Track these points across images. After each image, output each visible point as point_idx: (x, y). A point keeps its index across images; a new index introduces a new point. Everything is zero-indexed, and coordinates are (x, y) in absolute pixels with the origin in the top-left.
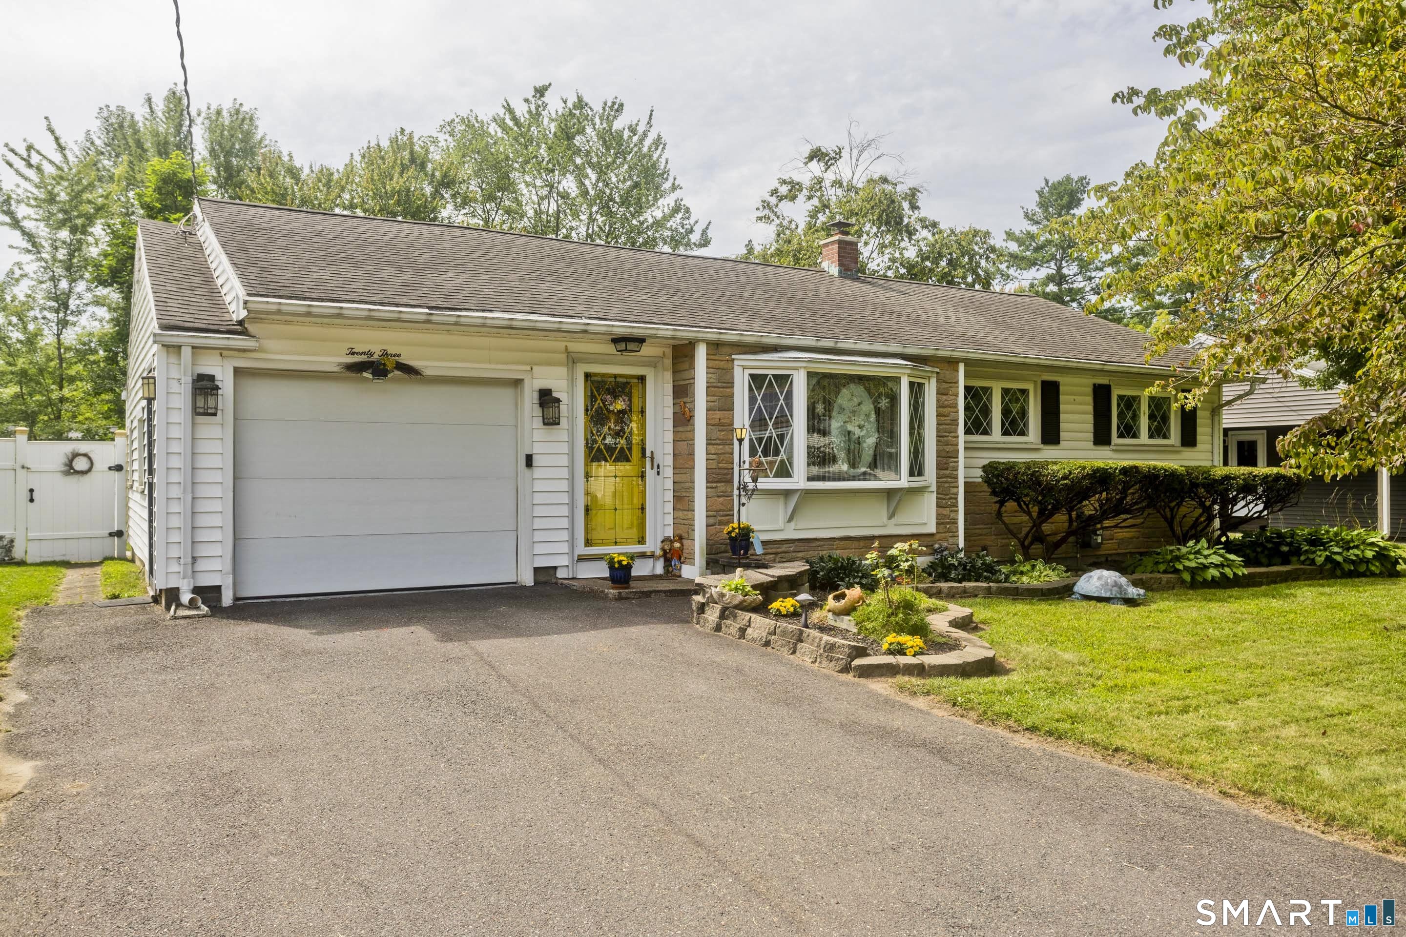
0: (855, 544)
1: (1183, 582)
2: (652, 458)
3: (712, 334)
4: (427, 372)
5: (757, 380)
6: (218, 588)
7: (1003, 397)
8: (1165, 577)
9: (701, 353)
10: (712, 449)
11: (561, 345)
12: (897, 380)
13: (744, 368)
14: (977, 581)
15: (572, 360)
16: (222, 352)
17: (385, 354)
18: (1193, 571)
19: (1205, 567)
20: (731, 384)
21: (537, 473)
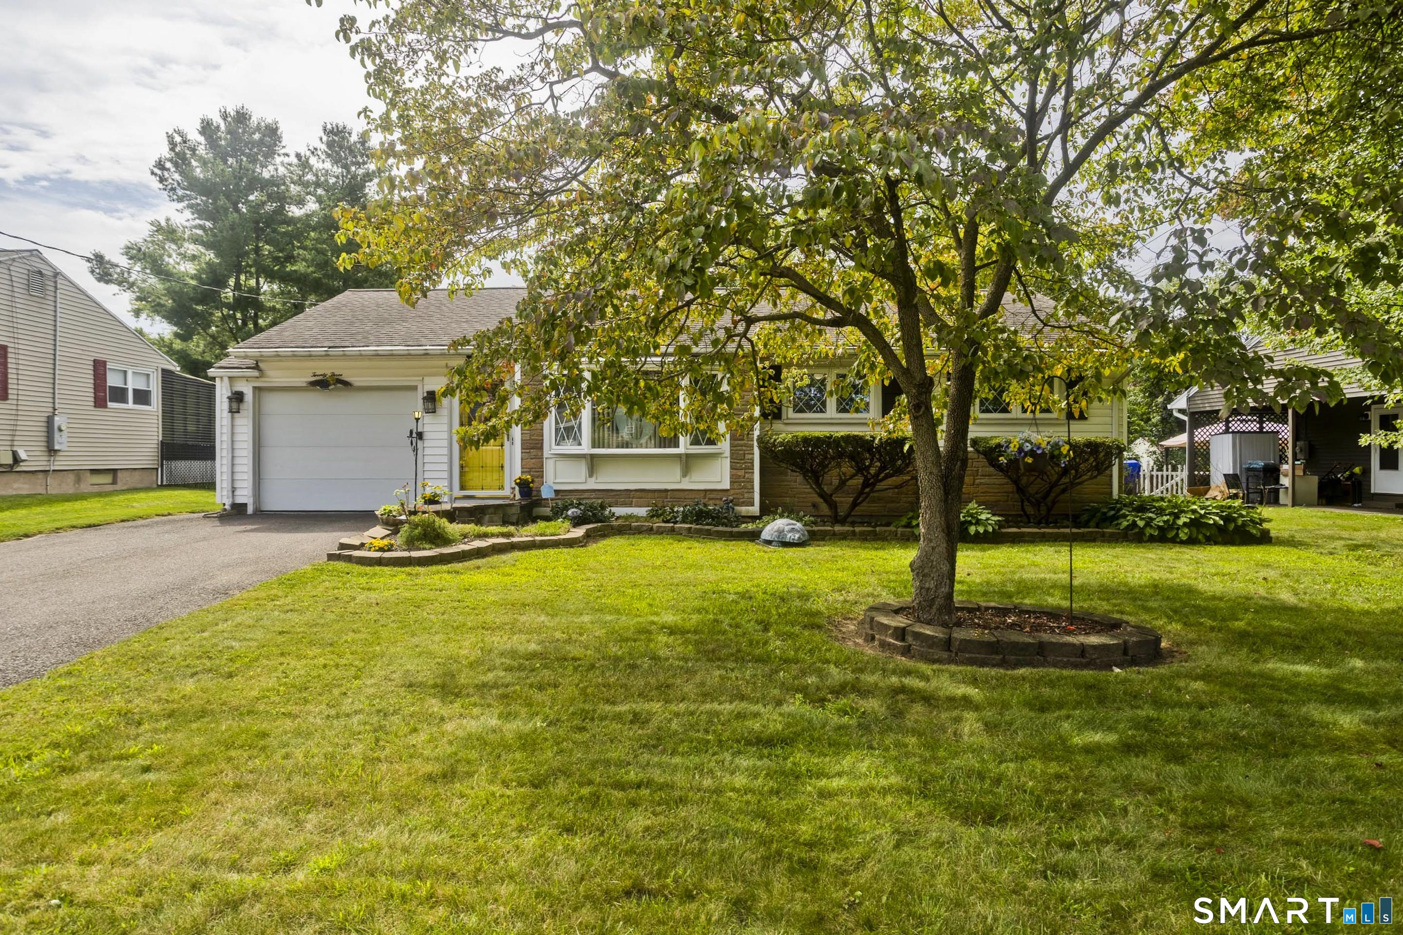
0: (651, 495)
4: (357, 384)
6: (245, 505)
11: (443, 363)
16: (247, 379)
17: (333, 375)
21: (426, 444)
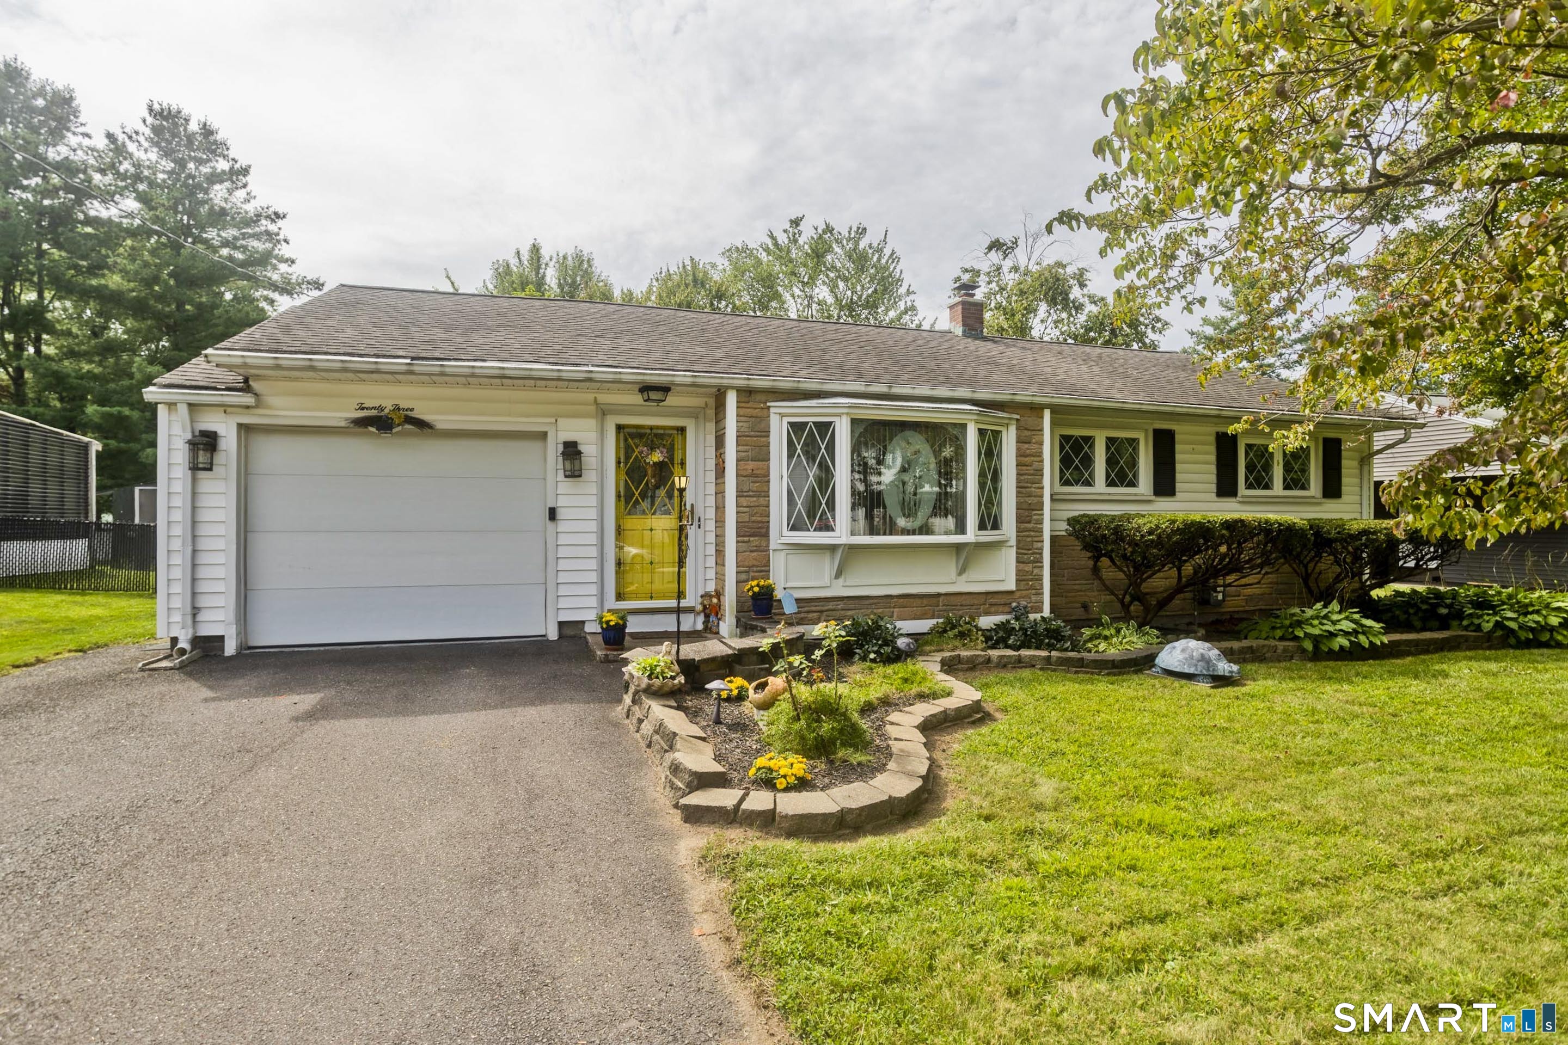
0: (918, 602)
1: (1304, 651)
2: (692, 511)
3: (740, 381)
4: (440, 426)
5: (797, 428)
6: (221, 638)
7: (1108, 448)
8: (1281, 645)
9: (731, 399)
10: (744, 501)
11: (590, 397)
12: (964, 426)
13: (782, 415)
14: (1038, 648)
15: (603, 412)
16: (225, 408)
17: (397, 408)
18: (1316, 640)
19: (1332, 635)
20: (766, 433)
21: (562, 527)
